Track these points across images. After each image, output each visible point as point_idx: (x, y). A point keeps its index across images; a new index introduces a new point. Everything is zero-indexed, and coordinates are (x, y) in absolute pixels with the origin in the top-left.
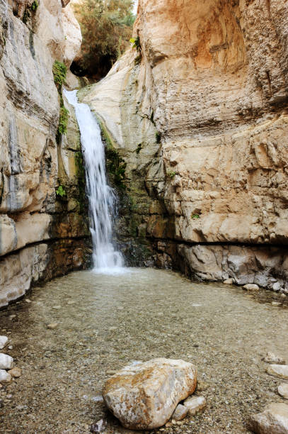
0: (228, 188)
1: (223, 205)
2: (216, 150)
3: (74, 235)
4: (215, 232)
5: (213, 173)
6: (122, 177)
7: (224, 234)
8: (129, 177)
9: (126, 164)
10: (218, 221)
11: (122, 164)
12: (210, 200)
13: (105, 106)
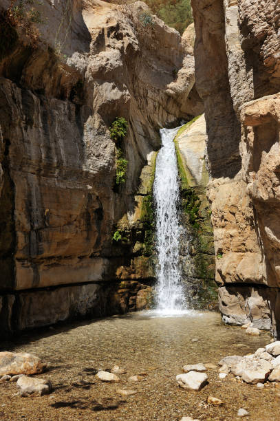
0: (244, 226)
1: (239, 243)
2: (237, 186)
3: (138, 276)
4: (231, 272)
5: (234, 210)
6: (196, 216)
7: (239, 274)
8: (202, 216)
9: (200, 202)
10: (235, 260)
11: (198, 201)
12: (230, 239)
13: (192, 142)
